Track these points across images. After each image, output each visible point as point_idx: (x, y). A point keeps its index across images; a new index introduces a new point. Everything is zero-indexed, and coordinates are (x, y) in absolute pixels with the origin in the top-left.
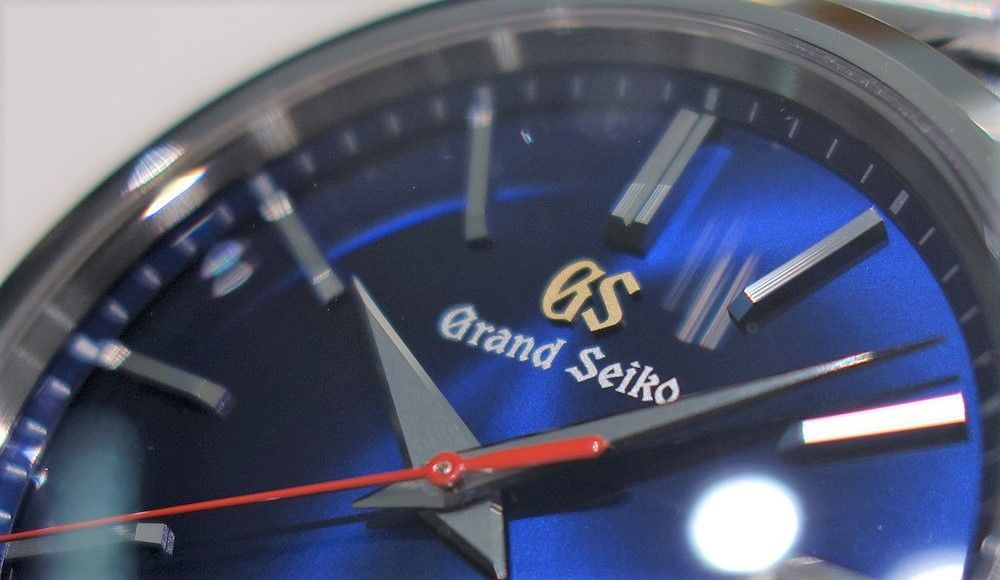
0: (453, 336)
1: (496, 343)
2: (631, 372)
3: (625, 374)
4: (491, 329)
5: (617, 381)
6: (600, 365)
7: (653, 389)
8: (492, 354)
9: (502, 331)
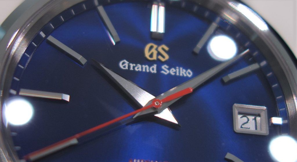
0: (125, 69)
1: (138, 68)
2: (178, 70)
3: (176, 71)
4: (134, 65)
5: (175, 73)
6: (169, 69)
7: (185, 73)
8: (139, 71)
9: (137, 65)
